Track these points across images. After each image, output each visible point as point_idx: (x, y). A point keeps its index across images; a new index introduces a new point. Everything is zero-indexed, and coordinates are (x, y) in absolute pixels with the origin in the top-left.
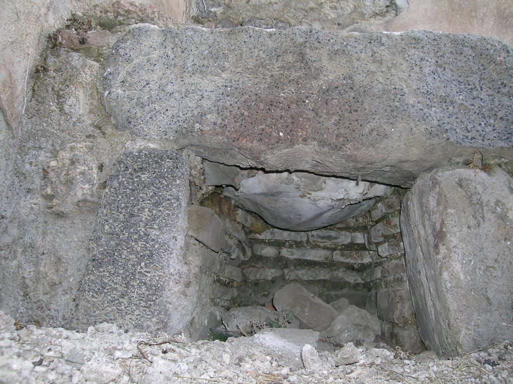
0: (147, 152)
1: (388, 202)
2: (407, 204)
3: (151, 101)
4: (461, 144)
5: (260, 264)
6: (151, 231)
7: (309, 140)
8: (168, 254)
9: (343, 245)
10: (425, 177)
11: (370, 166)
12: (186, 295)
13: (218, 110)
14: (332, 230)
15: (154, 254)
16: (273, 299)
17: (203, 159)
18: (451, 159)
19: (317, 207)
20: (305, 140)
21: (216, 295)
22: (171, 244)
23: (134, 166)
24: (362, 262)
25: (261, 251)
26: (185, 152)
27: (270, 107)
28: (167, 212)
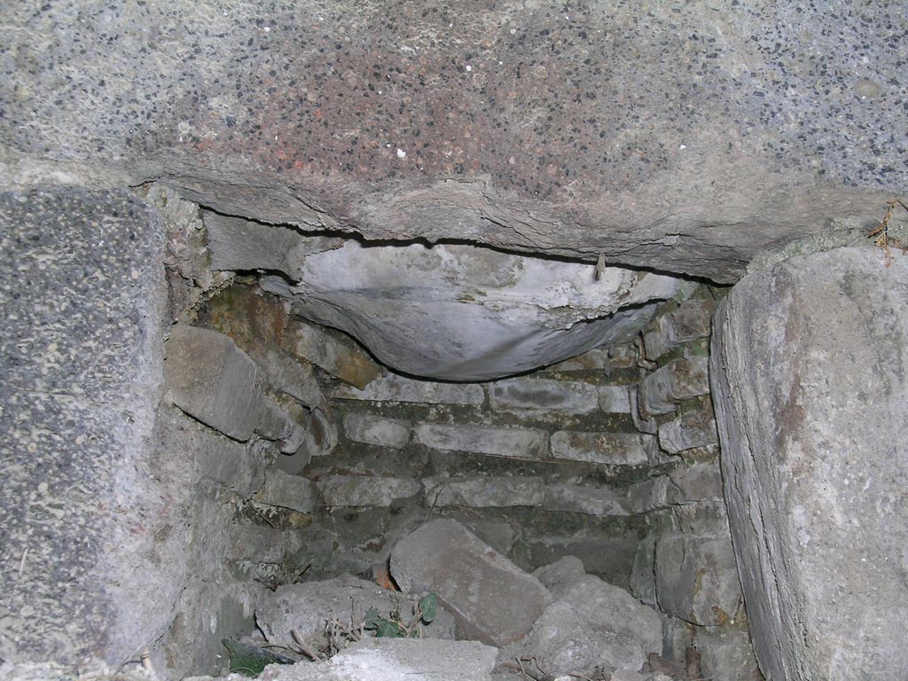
0: (49, 195)
1: (682, 317)
2: (721, 327)
3: (56, 56)
4: (854, 185)
5: (362, 464)
6: (66, 401)
7: (472, 171)
8: (110, 458)
9: (577, 416)
10: (766, 261)
11: (626, 235)
12: (159, 560)
13: (238, 87)
14: (547, 377)
15: (75, 460)
16: (389, 561)
17: (201, 207)
18: (831, 220)
19: (504, 325)
20: (460, 170)
21: (241, 552)
22: (118, 432)
23: (16, 231)
24: (624, 462)
25: (363, 430)
26: (153, 191)
27: (375, 83)
28: (107, 351)
